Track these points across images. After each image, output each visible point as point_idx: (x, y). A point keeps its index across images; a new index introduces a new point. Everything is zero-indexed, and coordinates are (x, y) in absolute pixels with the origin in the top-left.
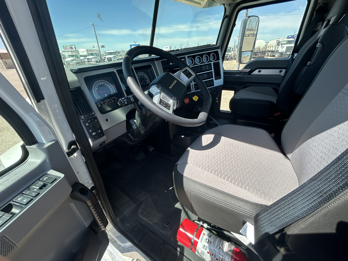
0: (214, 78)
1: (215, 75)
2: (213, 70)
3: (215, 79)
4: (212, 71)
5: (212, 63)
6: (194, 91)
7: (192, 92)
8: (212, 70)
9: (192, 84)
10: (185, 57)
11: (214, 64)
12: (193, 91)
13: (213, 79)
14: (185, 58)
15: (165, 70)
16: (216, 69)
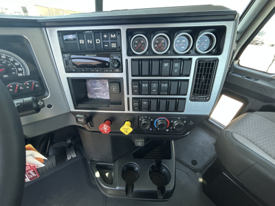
0: (188, 97)
1: (194, 91)
2: (191, 78)
3: (191, 100)
4: (188, 80)
5: (195, 58)
6: (131, 111)
7: (126, 111)
8: (188, 76)
9: (128, 98)
10: (119, 30)
11: (199, 64)
12: (129, 110)
13: (185, 99)
14: (120, 34)
15: (66, 53)
16: (200, 77)
